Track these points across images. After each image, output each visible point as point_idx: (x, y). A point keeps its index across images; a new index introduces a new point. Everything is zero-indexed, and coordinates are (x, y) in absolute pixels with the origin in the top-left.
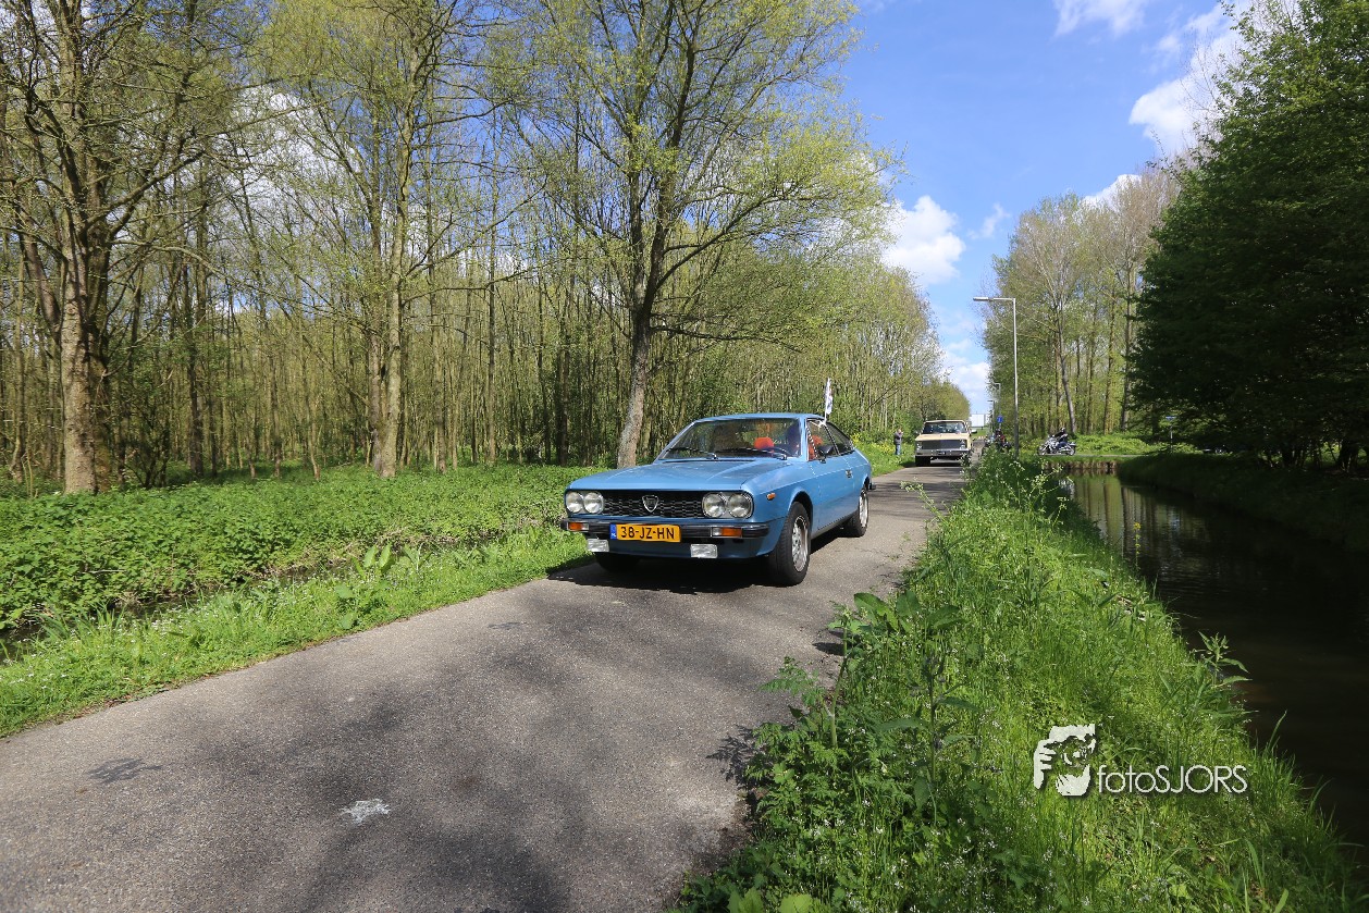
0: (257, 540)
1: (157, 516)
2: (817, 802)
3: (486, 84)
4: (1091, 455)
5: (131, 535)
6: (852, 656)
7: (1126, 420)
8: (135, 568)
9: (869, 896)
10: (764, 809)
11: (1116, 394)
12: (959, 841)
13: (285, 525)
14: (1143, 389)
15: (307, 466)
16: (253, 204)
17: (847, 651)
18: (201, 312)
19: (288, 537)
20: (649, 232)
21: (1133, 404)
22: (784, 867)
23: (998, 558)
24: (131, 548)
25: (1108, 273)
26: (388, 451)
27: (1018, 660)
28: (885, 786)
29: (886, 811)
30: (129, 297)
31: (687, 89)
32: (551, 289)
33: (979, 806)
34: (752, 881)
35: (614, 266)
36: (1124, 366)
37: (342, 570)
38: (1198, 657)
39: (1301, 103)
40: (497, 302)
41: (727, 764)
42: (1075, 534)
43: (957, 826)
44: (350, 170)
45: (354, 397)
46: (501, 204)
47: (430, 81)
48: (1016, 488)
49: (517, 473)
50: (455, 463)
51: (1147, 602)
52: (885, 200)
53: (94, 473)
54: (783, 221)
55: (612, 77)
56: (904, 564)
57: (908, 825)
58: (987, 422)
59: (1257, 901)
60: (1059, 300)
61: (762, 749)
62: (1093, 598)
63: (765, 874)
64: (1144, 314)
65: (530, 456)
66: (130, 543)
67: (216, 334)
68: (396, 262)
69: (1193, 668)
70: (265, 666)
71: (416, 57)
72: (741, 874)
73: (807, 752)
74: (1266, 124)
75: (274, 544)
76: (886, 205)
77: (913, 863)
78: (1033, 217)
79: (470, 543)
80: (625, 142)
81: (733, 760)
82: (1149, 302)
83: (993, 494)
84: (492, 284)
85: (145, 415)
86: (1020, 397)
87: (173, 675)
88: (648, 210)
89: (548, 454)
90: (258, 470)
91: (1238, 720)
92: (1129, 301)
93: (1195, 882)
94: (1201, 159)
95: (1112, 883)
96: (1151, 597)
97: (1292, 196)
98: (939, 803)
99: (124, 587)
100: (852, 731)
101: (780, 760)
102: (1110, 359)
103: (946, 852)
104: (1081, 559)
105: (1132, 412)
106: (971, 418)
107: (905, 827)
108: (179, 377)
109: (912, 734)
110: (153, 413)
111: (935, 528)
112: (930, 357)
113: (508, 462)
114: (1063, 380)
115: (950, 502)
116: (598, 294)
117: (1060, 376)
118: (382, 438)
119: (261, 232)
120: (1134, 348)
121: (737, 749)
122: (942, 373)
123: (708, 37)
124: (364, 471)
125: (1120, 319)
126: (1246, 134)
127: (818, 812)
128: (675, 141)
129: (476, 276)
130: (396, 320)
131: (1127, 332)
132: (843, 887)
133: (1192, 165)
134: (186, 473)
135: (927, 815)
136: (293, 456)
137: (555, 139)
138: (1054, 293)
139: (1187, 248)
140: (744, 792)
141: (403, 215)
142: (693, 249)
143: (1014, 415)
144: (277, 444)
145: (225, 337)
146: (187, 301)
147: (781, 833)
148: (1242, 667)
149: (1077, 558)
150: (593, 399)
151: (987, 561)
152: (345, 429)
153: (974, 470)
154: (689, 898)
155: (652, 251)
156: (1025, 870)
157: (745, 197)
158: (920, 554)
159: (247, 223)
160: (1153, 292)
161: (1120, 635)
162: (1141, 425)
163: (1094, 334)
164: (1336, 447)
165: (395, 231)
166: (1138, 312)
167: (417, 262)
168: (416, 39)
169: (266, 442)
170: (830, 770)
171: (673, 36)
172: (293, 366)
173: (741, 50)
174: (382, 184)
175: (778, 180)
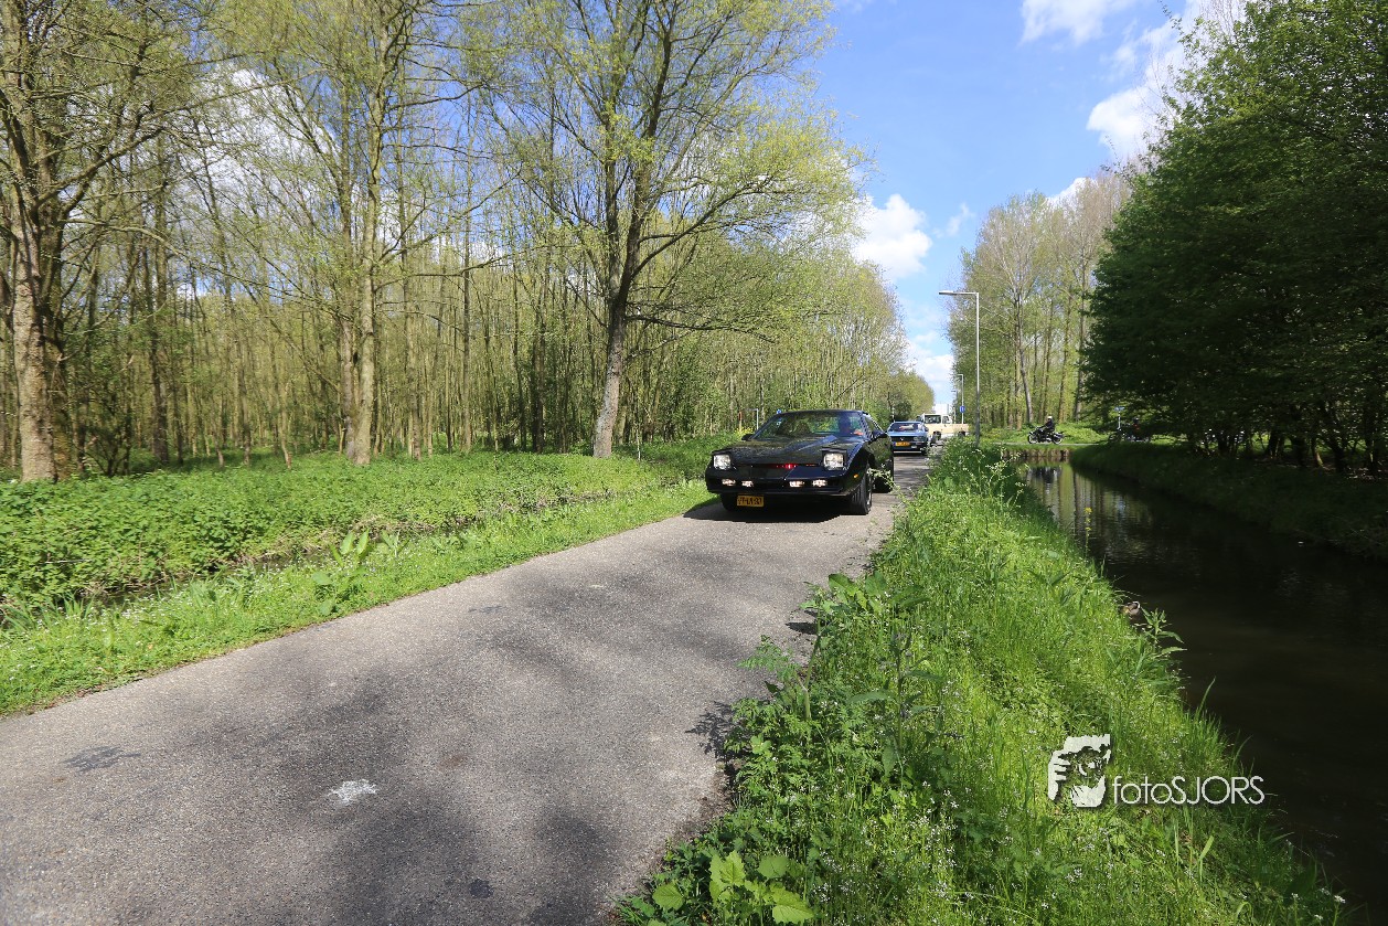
0: (229, 528)
1: (122, 504)
2: (792, 770)
3: (458, 60)
5: (95, 523)
6: (824, 634)
7: (1079, 411)
8: (100, 557)
9: (841, 854)
10: (742, 779)
11: (1070, 387)
12: (923, 802)
13: (257, 513)
14: (1095, 381)
15: (278, 453)
16: (215, 186)
17: (820, 630)
18: (162, 296)
19: (260, 525)
20: (624, 220)
21: (1085, 396)
22: (762, 831)
23: (960, 541)
24: (95, 537)
26: (361, 438)
27: (978, 636)
28: (855, 754)
29: (857, 778)
30: (84, 280)
32: (526, 277)
33: (943, 770)
34: (732, 845)
35: (589, 253)
36: (1078, 360)
37: (318, 557)
38: (1139, 630)
39: (1242, 115)
40: (472, 292)
41: (705, 739)
42: (1031, 518)
43: (921, 788)
44: (317, 148)
45: (325, 386)
46: (475, 189)
47: (400, 61)
48: (976, 474)
49: (493, 460)
50: (430, 451)
51: (1095, 581)
52: (857, 195)
53: (56, 464)
54: (756, 213)
55: (590, 65)
56: (873, 545)
57: (877, 790)
58: (951, 411)
59: (1186, 847)
60: (1020, 295)
61: (739, 723)
62: (1047, 578)
63: (744, 838)
64: (1097, 311)
65: (506, 444)
66: (94, 532)
67: (179, 318)
68: (368, 248)
69: (1135, 641)
70: (244, 654)
71: (386, 36)
72: (721, 839)
73: (782, 726)
74: (1211, 133)
75: (246, 532)
76: (857, 200)
77: (882, 822)
78: (1001, 213)
79: (447, 530)
80: (603, 130)
81: (711, 734)
82: (1101, 299)
83: (956, 481)
84: (466, 272)
85: (105, 401)
86: (982, 387)
87: (148, 663)
89: (524, 442)
90: (226, 458)
91: (1172, 688)
92: (1083, 297)
93: (1132, 832)
94: (1150, 166)
95: (1058, 836)
96: (1099, 576)
97: (1234, 203)
98: (905, 768)
99: (89, 577)
100: (824, 704)
101: (757, 733)
102: (1065, 352)
103: (912, 813)
104: (1036, 541)
105: (1084, 402)
107: (874, 792)
108: (139, 362)
109: (880, 705)
110: (114, 398)
111: (901, 512)
112: (897, 348)
113: (483, 450)
114: (1021, 372)
115: (915, 488)
116: (573, 282)
117: (1019, 367)
118: (356, 426)
119: (225, 209)
120: (1087, 342)
121: (716, 724)
122: (907, 364)
123: (687, 23)
124: (338, 458)
125: (1076, 314)
126: (1189, 144)
127: (794, 779)
128: (651, 130)
129: (450, 264)
130: (369, 306)
132: (817, 847)
133: (1143, 171)
134: (150, 461)
135: (894, 780)
136: (263, 444)
137: (530, 125)
138: (1014, 287)
139: (1137, 249)
140: (723, 764)
141: (374, 199)
142: (669, 239)
143: (975, 403)
144: (246, 431)
145: (188, 321)
146: (147, 283)
147: (756, 801)
148: (1178, 639)
149: (1033, 540)
150: (569, 387)
151: (949, 544)
152: (318, 418)
153: (939, 458)
154: (672, 864)
155: (628, 241)
156: (984, 827)
157: (720, 189)
158: (886, 538)
159: (211, 204)
160: (1105, 290)
161: (1071, 612)
162: (1093, 416)
163: (1050, 329)
164: (1266, 437)
165: (365, 215)
166: (1091, 308)
167: (389, 247)
168: (387, 17)
169: (234, 429)
170: (805, 741)
171: (650, 23)
172: (261, 352)
173: (718, 41)
174: (352, 166)
175: (753, 172)
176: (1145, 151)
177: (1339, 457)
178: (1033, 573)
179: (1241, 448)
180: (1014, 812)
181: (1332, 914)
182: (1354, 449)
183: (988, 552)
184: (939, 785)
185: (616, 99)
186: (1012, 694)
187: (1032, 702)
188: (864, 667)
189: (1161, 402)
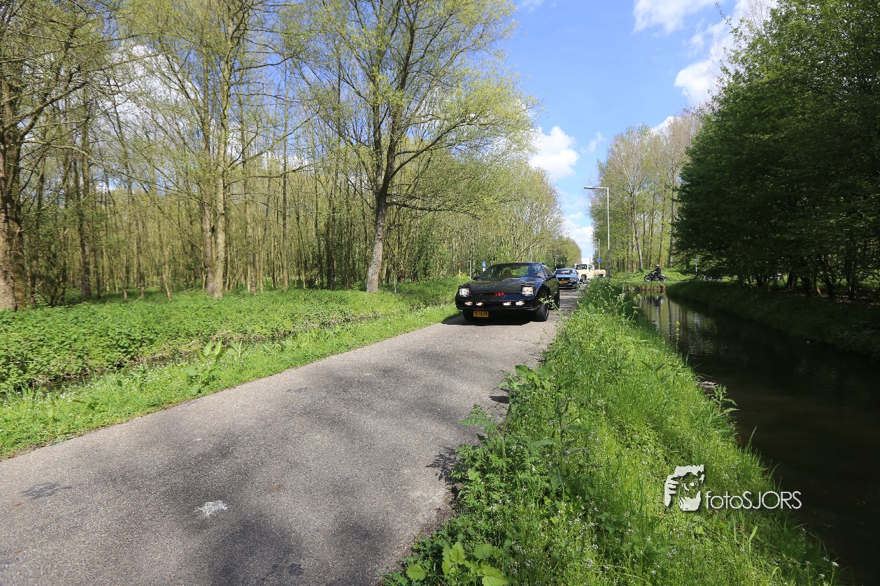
0: (131, 340)
1: (60, 325)
2: (494, 490)
3: (278, 40)
5: (42, 337)
6: (514, 403)
7: (671, 261)
8: (46, 359)
9: (525, 543)
10: (463, 496)
11: (666, 247)
12: (577, 508)
13: (149, 329)
14: (681, 243)
15: (162, 291)
16: (121, 119)
17: (511, 401)
18: (86, 191)
19: (151, 337)
20: (385, 141)
21: (675, 252)
22: (476, 529)
24: (42, 346)
26: (217, 281)
27: (610, 403)
28: (534, 479)
29: (535, 494)
30: (35, 180)
32: (323, 178)
33: (589, 488)
34: (457, 538)
35: (363, 163)
36: (671, 229)
37: (189, 356)
38: (710, 398)
39: (769, 78)
40: (288, 188)
41: (438, 471)
42: (642, 329)
43: (576, 500)
44: (188, 97)
45: (192, 248)
46: (289, 122)
47: (241, 40)
48: (608, 301)
49: (302, 294)
50: (261, 289)
51: (683, 367)
52: (532, 127)
53: (16, 299)
54: (469, 138)
55: (363, 44)
56: (544, 347)
57: (548, 501)
59: (740, 533)
60: (634, 189)
61: (460, 460)
62: (653, 366)
63: (464, 534)
64: (682, 199)
65: (311, 284)
66: (41, 343)
67: (98, 204)
68: (221, 159)
69: (707, 404)
70: (140, 421)
71: (231, 24)
72: (449, 535)
73: (488, 461)
74: (750, 89)
75: (142, 341)
76: (532, 130)
77: (551, 522)
78: (622, 138)
79: (273, 339)
80: (371, 85)
81: (442, 467)
82: (685, 191)
83: (596, 305)
84: (284, 175)
85: (49, 258)
86: (611, 247)
87: (77, 427)
88: (385, 128)
89: (322, 283)
90: (129, 294)
91: (731, 434)
92: (673, 190)
93: (707, 525)
94: (713, 109)
95: (661, 528)
96: (685, 364)
97: (765, 132)
98: (565, 488)
99: (39, 371)
100: (514, 447)
101: (472, 466)
102: (663, 224)
103: (570, 515)
104: (646, 343)
105: (674, 256)
106: (582, 259)
107: (546, 503)
108: (72, 233)
109: (551, 447)
110: (55, 256)
111: (562, 325)
112: (558, 222)
113: (296, 288)
114: (636, 237)
115: (570, 310)
116: (353, 181)
117: (634, 234)
118: (213, 273)
119: (128, 134)
120: (676, 219)
121: (445, 461)
122: (564, 233)
123: (424, 18)
124: (201, 294)
125: (670, 201)
126: (737, 95)
127: (495, 496)
128: (402, 85)
129: (273, 169)
130: (221, 196)
131: (672, 210)
132: (510, 539)
133: (708, 112)
134: (79, 297)
135: (559, 495)
136: (153, 285)
137: (325, 81)
138: (631, 185)
139: (706, 160)
140: (450, 487)
141: (225, 128)
142: (413, 154)
144: (142, 277)
145: (103, 206)
146: (77, 182)
147: (472, 510)
148: (734, 403)
149: (643, 343)
150: (350, 247)
151: (591, 345)
152: (189, 268)
154: (418, 551)
155: (388, 155)
156: (615, 524)
157: (446, 122)
158: (552, 342)
159: (118, 131)
160: (687, 186)
161: (667, 387)
162: (680, 264)
163: (653, 210)
164: (786, 277)
165: (219, 139)
166: (678, 197)
167: (235, 159)
168: (232, 12)
169: (134, 276)
170: (502, 471)
171: (401, 18)
172: (151, 225)
173: (444, 30)
174: (210, 107)
175: (467, 112)
176: (709, 99)
177: (830, 288)
178: (643, 363)
179: (771, 283)
180: (634, 514)
181: (830, 573)
182: (839, 284)
183: (616, 350)
184: (587, 497)
185: (380, 65)
186: (632, 439)
187: (644, 444)
188: (539, 423)
189: (722, 255)
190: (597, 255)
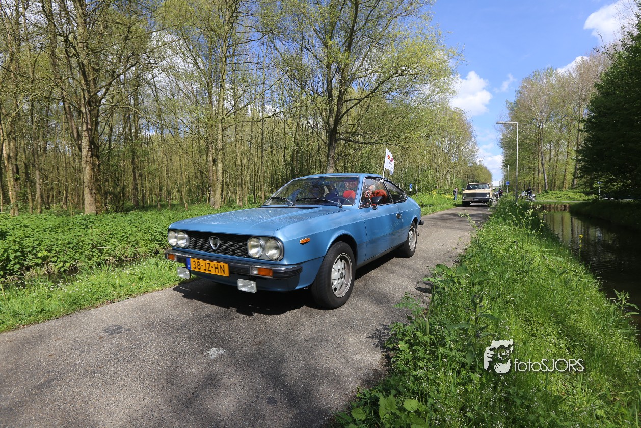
1: (122, 224)
2: (419, 359)
3: (259, 22)
4: (556, 201)
5: (111, 232)
6: (436, 293)
7: (575, 183)
8: (114, 246)
11: (570, 170)
14: (585, 167)
15: (182, 203)
16: (158, 86)
18: (136, 137)
20: (335, 93)
21: (579, 175)
22: (404, 387)
23: (507, 250)
24: (112, 238)
25: (570, 108)
26: (217, 197)
27: (518, 299)
30: (107, 128)
31: (354, 22)
32: (289, 121)
34: (390, 393)
35: (319, 109)
36: (575, 156)
40: (265, 129)
41: (376, 341)
42: (547, 240)
44: (198, 67)
45: (201, 173)
46: (267, 82)
47: (234, 24)
50: (246, 203)
51: (585, 274)
52: (452, 74)
53: (97, 208)
54: (401, 86)
56: (459, 251)
57: (463, 372)
58: (501, 184)
60: (541, 123)
61: (393, 335)
62: (557, 271)
63: (396, 390)
64: (588, 128)
66: (111, 236)
67: (143, 145)
68: (220, 110)
70: (170, 290)
71: (228, 13)
72: (384, 389)
73: (415, 337)
76: (452, 76)
78: (529, 80)
80: (325, 50)
81: (379, 339)
82: (591, 122)
83: (505, 219)
84: (262, 120)
85: (115, 181)
86: (519, 172)
87: (133, 292)
88: (335, 83)
90: (161, 205)
92: (580, 122)
94: (625, 45)
96: (587, 271)
99: (110, 254)
100: (437, 328)
101: (402, 339)
102: (568, 152)
104: (550, 251)
105: (578, 179)
106: (493, 183)
108: (128, 164)
109: (465, 330)
110: (118, 180)
111: (475, 235)
112: (472, 152)
114: (542, 163)
116: (312, 123)
117: (540, 161)
118: (214, 191)
119: (162, 97)
120: (581, 146)
121: (381, 334)
122: (478, 160)
124: (207, 206)
125: (574, 131)
127: (420, 364)
128: (349, 48)
129: (255, 116)
130: (220, 137)
131: (577, 139)
132: (432, 398)
133: (620, 49)
134: (132, 206)
136: (176, 199)
137: (292, 50)
138: (538, 119)
139: (614, 93)
140: (385, 353)
141: (223, 88)
142: (356, 101)
143: (515, 180)
144: (169, 193)
145: (146, 146)
146: (130, 130)
148: (636, 307)
149: (547, 251)
151: (501, 251)
152: (198, 187)
153: (494, 208)
154: (360, 399)
155: (338, 103)
157: (382, 75)
158: (467, 247)
159: (155, 94)
160: (593, 117)
162: (582, 187)
163: (559, 140)
165: (219, 96)
166: (584, 127)
167: (229, 110)
168: (228, 4)
169: (164, 192)
170: (426, 345)
172: (175, 159)
173: (381, 2)
174: (213, 74)
175: (399, 65)
178: (548, 268)
183: (523, 256)
189: (627, 179)
190: (506, 179)
